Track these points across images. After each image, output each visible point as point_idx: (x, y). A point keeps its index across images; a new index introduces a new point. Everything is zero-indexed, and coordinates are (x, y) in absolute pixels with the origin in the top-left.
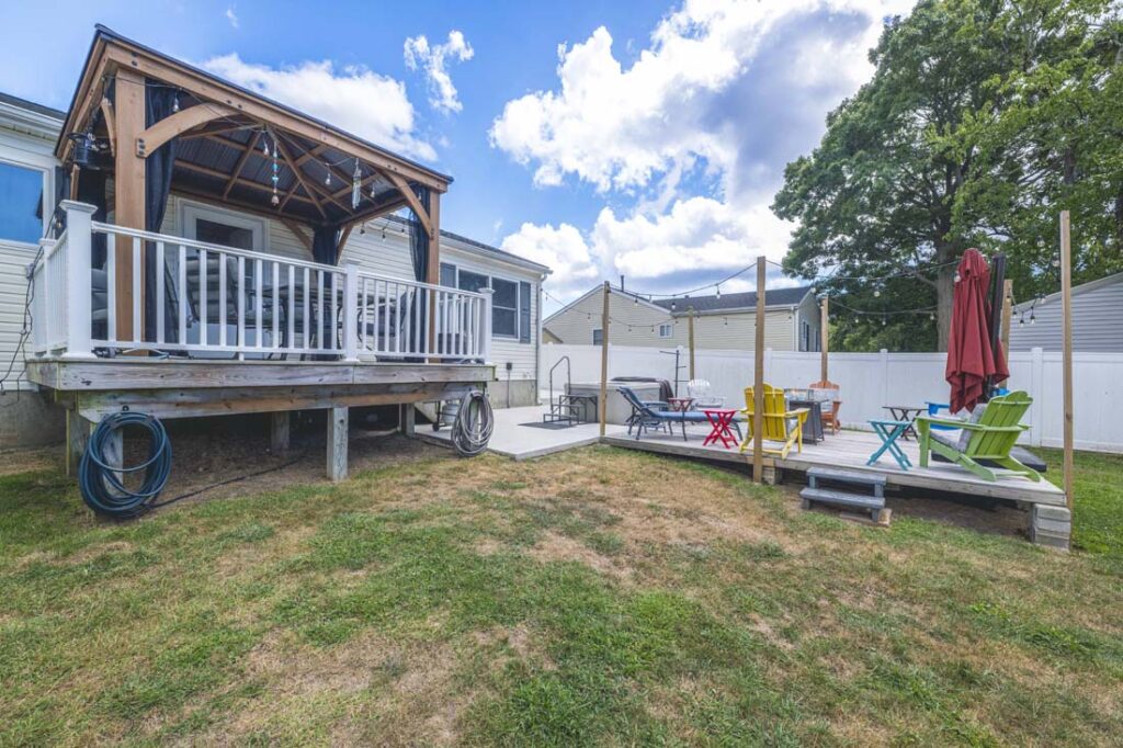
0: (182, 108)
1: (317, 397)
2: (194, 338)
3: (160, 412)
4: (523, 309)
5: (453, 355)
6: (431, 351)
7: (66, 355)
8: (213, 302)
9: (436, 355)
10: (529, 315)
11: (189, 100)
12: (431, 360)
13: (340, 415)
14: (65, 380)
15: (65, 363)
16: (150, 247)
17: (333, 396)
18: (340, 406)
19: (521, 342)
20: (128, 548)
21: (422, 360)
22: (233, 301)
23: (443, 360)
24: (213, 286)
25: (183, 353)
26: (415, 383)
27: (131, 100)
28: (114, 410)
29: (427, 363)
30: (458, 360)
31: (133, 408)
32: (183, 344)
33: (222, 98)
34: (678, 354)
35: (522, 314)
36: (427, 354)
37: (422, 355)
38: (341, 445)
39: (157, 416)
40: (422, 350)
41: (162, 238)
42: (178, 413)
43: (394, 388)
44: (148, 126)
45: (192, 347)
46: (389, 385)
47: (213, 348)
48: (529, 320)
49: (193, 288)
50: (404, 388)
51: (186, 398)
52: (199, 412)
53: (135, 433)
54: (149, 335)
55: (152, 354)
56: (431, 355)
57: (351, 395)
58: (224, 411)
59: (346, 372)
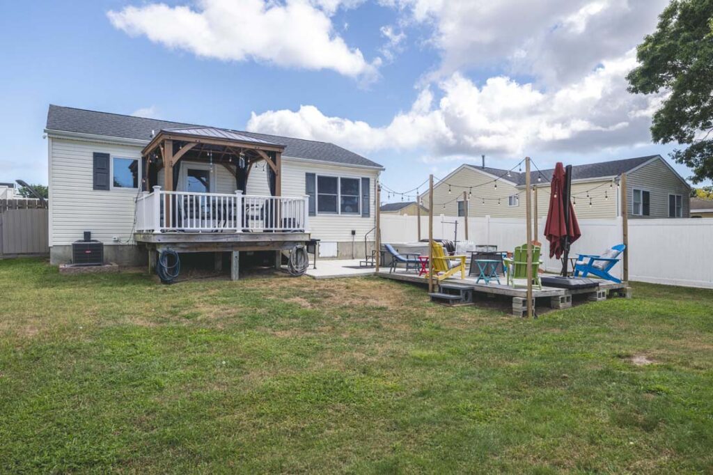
0: (183, 147)
1: (226, 247)
2: (186, 226)
3: (177, 251)
4: (364, 196)
5: (287, 228)
6: (276, 227)
7: (154, 232)
8: (192, 211)
9: (278, 228)
10: (369, 199)
11: (184, 144)
12: (275, 231)
13: (235, 254)
14: (154, 240)
15: (154, 235)
16: (174, 196)
17: (232, 246)
18: (235, 251)
19: (363, 216)
20: (170, 289)
21: (272, 231)
22: (197, 211)
23: (283, 231)
24: (191, 206)
25: (183, 231)
26: (268, 242)
27: (168, 148)
28: (165, 249)
29: (274, 232)
30: (290, 231)
31: (170, 249)
32: (183, 228)
33: (194, 140)
34: (456, 223)
35: (363, 198)
36: (274, 228)
37: (271, 229)
38: (236, 267)
39: (177, 252)
40: (272, 226)
41: (177, 193)
42: (181, 251)
43: (259, 244)
44: (173, 155)
45: (186, 229)
46: (256, 242)
47: (192, 229)
48: (369, 202)
49: (186, 206)
50: (264, 244)
51: (184, 246)
52: (187, 251)
53: (170, 257)
54: (174, 226)
55: (175, 231)
56: (276, 229)
57: (240, 246)
58: (195, 251)
59: (237, 237)
